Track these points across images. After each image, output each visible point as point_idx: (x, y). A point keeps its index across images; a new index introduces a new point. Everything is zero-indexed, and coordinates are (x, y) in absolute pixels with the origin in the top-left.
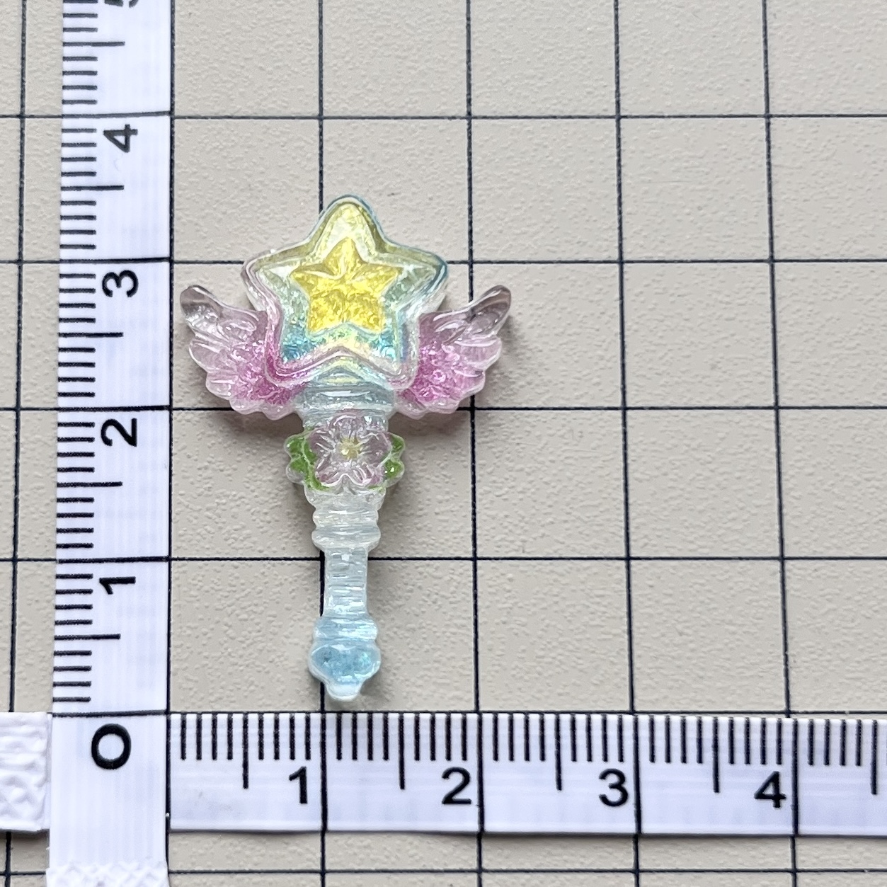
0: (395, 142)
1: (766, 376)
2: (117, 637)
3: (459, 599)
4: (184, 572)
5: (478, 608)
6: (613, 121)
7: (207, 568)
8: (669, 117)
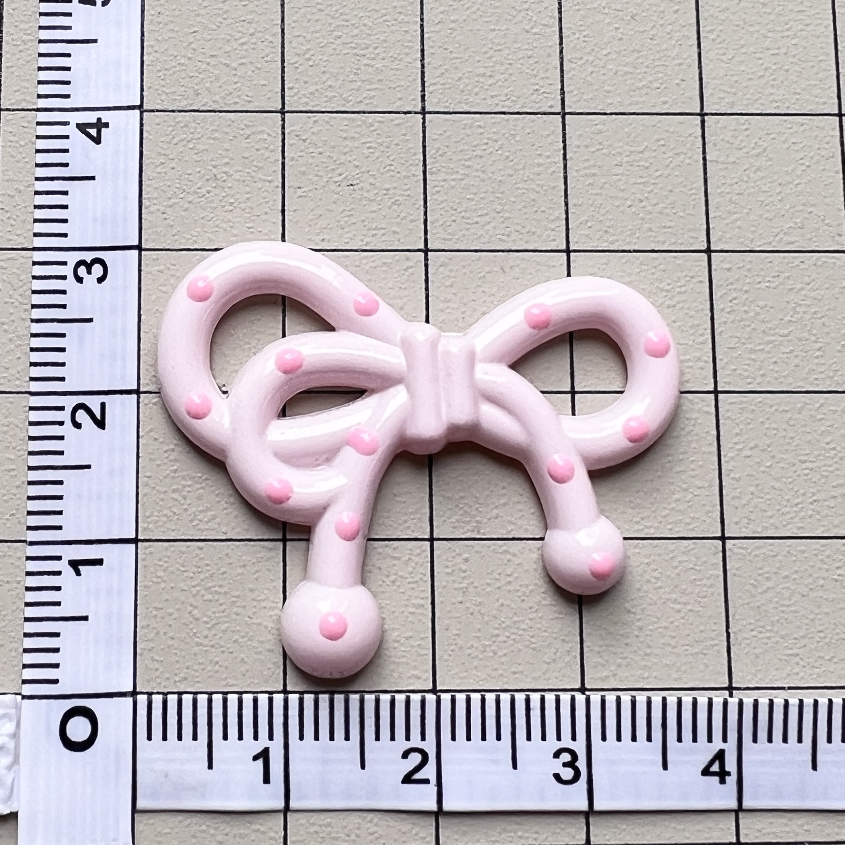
0: (354, 135)
1: (706, 362)
2: (86, 618)
3: (417, 579)
4: (151, 553)
5: (435, 588)
6: (559, 117)
7: (173, 549)
8: (611, 114)
